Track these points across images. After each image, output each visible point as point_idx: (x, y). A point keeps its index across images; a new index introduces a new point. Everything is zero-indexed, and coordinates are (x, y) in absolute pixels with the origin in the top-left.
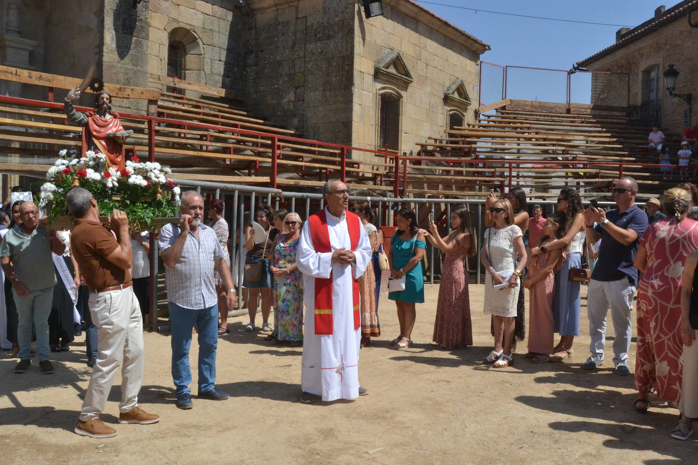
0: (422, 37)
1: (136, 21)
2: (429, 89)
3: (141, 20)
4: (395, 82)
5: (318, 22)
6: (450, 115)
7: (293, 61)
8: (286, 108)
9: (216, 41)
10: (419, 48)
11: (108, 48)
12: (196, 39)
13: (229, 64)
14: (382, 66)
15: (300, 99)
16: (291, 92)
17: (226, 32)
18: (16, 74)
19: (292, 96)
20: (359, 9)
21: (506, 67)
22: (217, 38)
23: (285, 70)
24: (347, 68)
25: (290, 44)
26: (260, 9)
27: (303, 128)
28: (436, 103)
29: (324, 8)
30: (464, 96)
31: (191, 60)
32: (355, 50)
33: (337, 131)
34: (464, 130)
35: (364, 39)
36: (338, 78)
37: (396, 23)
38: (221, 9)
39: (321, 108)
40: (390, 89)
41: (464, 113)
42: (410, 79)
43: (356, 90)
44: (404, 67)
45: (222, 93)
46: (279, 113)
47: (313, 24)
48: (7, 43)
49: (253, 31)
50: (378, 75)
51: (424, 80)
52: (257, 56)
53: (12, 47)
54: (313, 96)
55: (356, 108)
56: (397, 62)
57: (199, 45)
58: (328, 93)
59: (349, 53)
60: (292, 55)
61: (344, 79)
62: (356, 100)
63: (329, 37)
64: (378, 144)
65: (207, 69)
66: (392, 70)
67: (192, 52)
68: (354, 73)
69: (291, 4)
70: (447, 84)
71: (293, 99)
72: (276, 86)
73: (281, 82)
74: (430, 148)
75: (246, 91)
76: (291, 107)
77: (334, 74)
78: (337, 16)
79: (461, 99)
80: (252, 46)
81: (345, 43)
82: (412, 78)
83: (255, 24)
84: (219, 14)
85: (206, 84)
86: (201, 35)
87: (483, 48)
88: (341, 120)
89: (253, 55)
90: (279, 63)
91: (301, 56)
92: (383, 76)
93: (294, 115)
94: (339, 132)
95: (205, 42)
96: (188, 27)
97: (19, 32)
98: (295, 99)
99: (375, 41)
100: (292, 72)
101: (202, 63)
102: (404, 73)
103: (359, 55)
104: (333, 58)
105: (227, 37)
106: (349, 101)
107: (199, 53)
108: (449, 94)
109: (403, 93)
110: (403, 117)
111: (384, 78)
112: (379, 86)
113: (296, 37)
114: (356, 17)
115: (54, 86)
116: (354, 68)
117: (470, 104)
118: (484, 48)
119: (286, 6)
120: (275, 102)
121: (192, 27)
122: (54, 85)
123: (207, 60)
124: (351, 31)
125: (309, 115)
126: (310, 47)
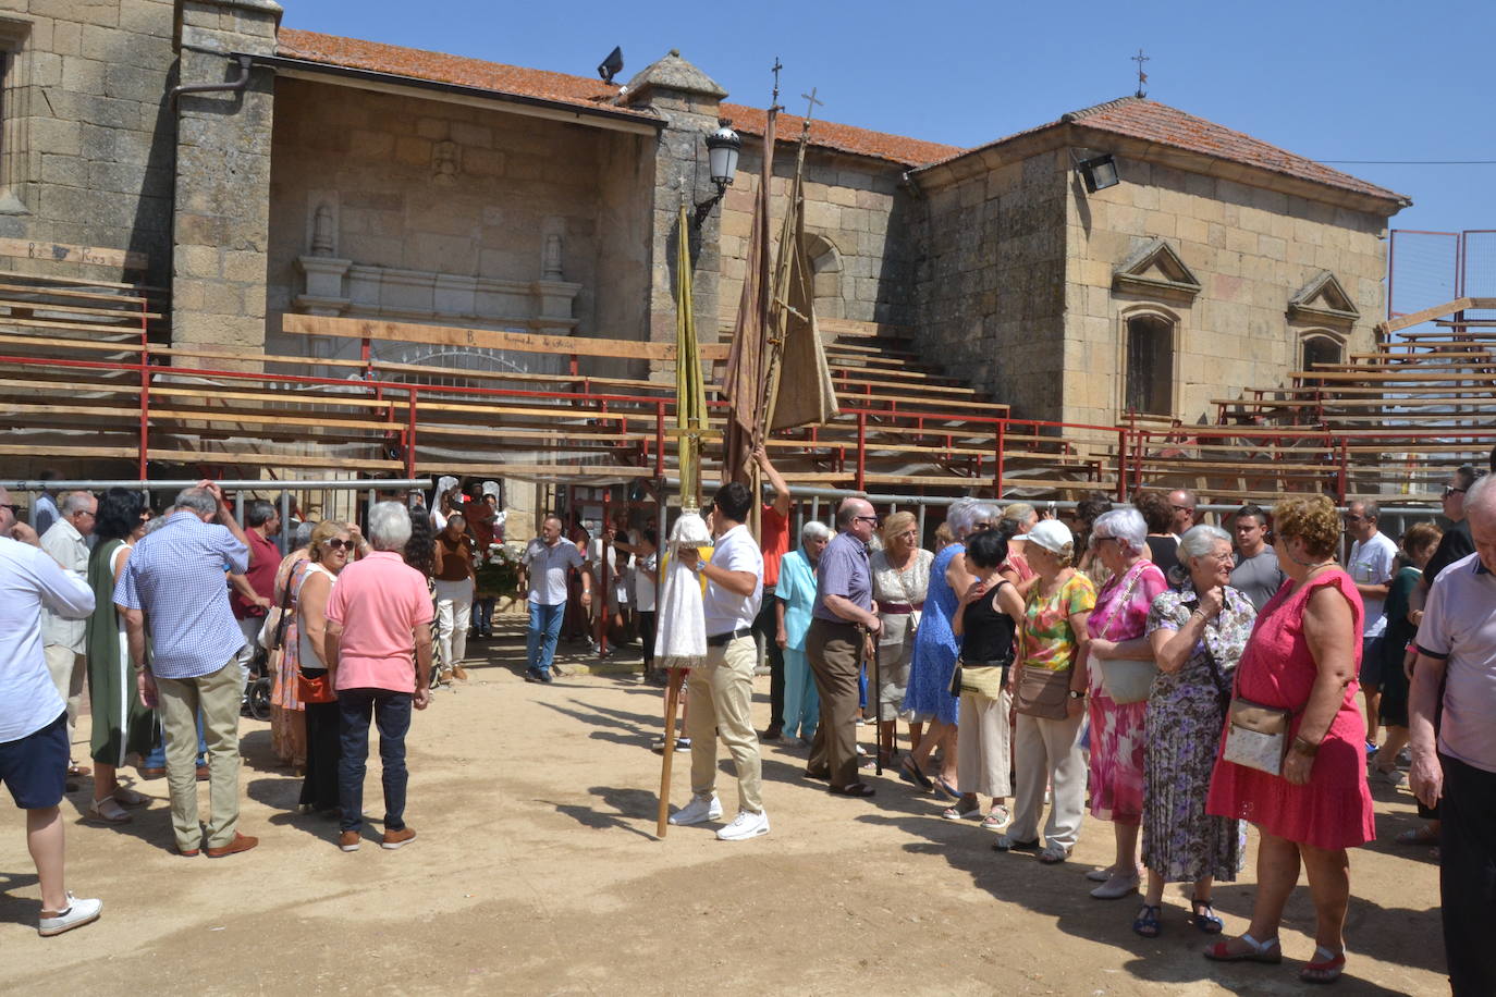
0: (1227, 204)
1: (700, 247)
2: (1247, 298)
3: (708, 244)
4: (1161, 294)
5: (1016, 206)
6: (1304, 342)
7: (981, 271)
8: (970, 349)
9: (864, 247)
10: (1221, 227)
11: (658, 291)
12: (828, 248)
13: (888, 281)
14: (1125, 270)
15: (989, 335)
16: (978, 323)
17: (881, 229)
18: (528, 342)
19: (978, 331)
20: (1077, 179)
21: (1465, 232)
22: (866, 242)
23: (969, 287)
24: (1055, 280)
25: (977, 242)
26: (935, 188)
27: (993, 382)
28: (1267, 323)
29: (1024, 182)
30: (1341, 304)
31: (822, 281)
32: (1068, 249)
33: (1041, 387)
34: (1344, 370)
35: (1087, 229)
36: (1043, 298)
37: (1162, 190)
38: (873, 194)
39: (1019, 349)
40: (1149, 309)
41: (1345, 336)
42: (1196, 287)
43: (1071, 319)
44: (1180, 265)
45: (872, 330)
46: (960, 359)
47: (1008, 209)
48: (543, 291)
49: (926, 225)
50: (1118, 287)
51: (1230, 285)
52: (931, 266)
53: (549, 295)
54: (1009, 328)
55: (1072, 349)
56: (1164, 259)
57: (834, 257)
58: (1029, 324)
59: (1058, 254)
60: (980, 261)
61: (1051, 300)
62: (1070, 334)
63: (1031, 230)
64: (1121, 405)
65: (848, 294)
66: (1154, 275)
67: (824, 269)
68: (1067, 289)
69: (977, 178)
70: (1297, 283)
71: (980, 335)
72: (957, 314)
73: (963, 308)
74: (1248, 409)
75: (917, 323)
76: (978, 350)
77: (1038, 292)
78: (1042, 192)
79: (1337, 311)
80: (925, 250)
81: (1053, 238)
82: (1198, 284)
83: (929, 212)
84: (869, 202)
85: (846, 318)
86: (836, 241)
87: (1393, 205)
88: (1049, 369)
89: (925, 265)
90: (961, 276)
91: (991, 263)
92: (1131, 286)
93: (982, 362)
94: (1044, 389)
95: (844, 250)
96: (815, 232)
97: (561, 273)
98: (983, 334)
99: (1114, 228)
100: (979, 289)
101: (839, 285)
102: (1181, 276)
103: (1078, 256)
104: (1036, 264)
105: (884, 238)
106: (1058, 337)
107: (833, 269)
108: (1297, 303)
109: (1182, 313)
110: (1183, 355)
111: (1134, 290)
112: (1124, 304)
113: (984, 232)
114: (1070, 192)
115: (577, 353)
116: (1067, 279)
117: (1358, 317)
118: (1395, 205)
119: (972, 180)
120: (955, 340)
121: (822, 231)
122: (578, 351)
123: (849, 280)
124: (1061, 218)
125: (1002, 361)
126: (1005, 246)
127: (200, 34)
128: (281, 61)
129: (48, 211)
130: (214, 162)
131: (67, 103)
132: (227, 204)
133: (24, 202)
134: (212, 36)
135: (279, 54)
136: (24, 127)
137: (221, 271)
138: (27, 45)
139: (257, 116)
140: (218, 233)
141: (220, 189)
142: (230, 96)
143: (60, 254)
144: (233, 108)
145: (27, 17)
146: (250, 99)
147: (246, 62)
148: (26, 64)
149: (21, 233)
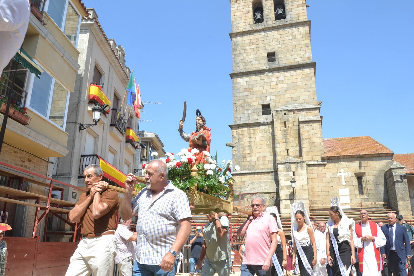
127: (395, 173)
128: (407, 174)
129: (372, 198)
130: (401, 190)
131: (372, 182)
132: (403, 195)
133: (368, 197)
134: (397, 173)
135: (406, 174)
136: (366, 187)
137: (404, 204)
138: (365, 175)
139: (405, 182)
140: (403, 199)
141: (402, 193)
142: (401, 181)
143: (375, 203)
144: (402, 182)
145: (365, 172)
146: (404, 180)
147: (403, 176)
148: (365, 178)
149: (369, 201)
